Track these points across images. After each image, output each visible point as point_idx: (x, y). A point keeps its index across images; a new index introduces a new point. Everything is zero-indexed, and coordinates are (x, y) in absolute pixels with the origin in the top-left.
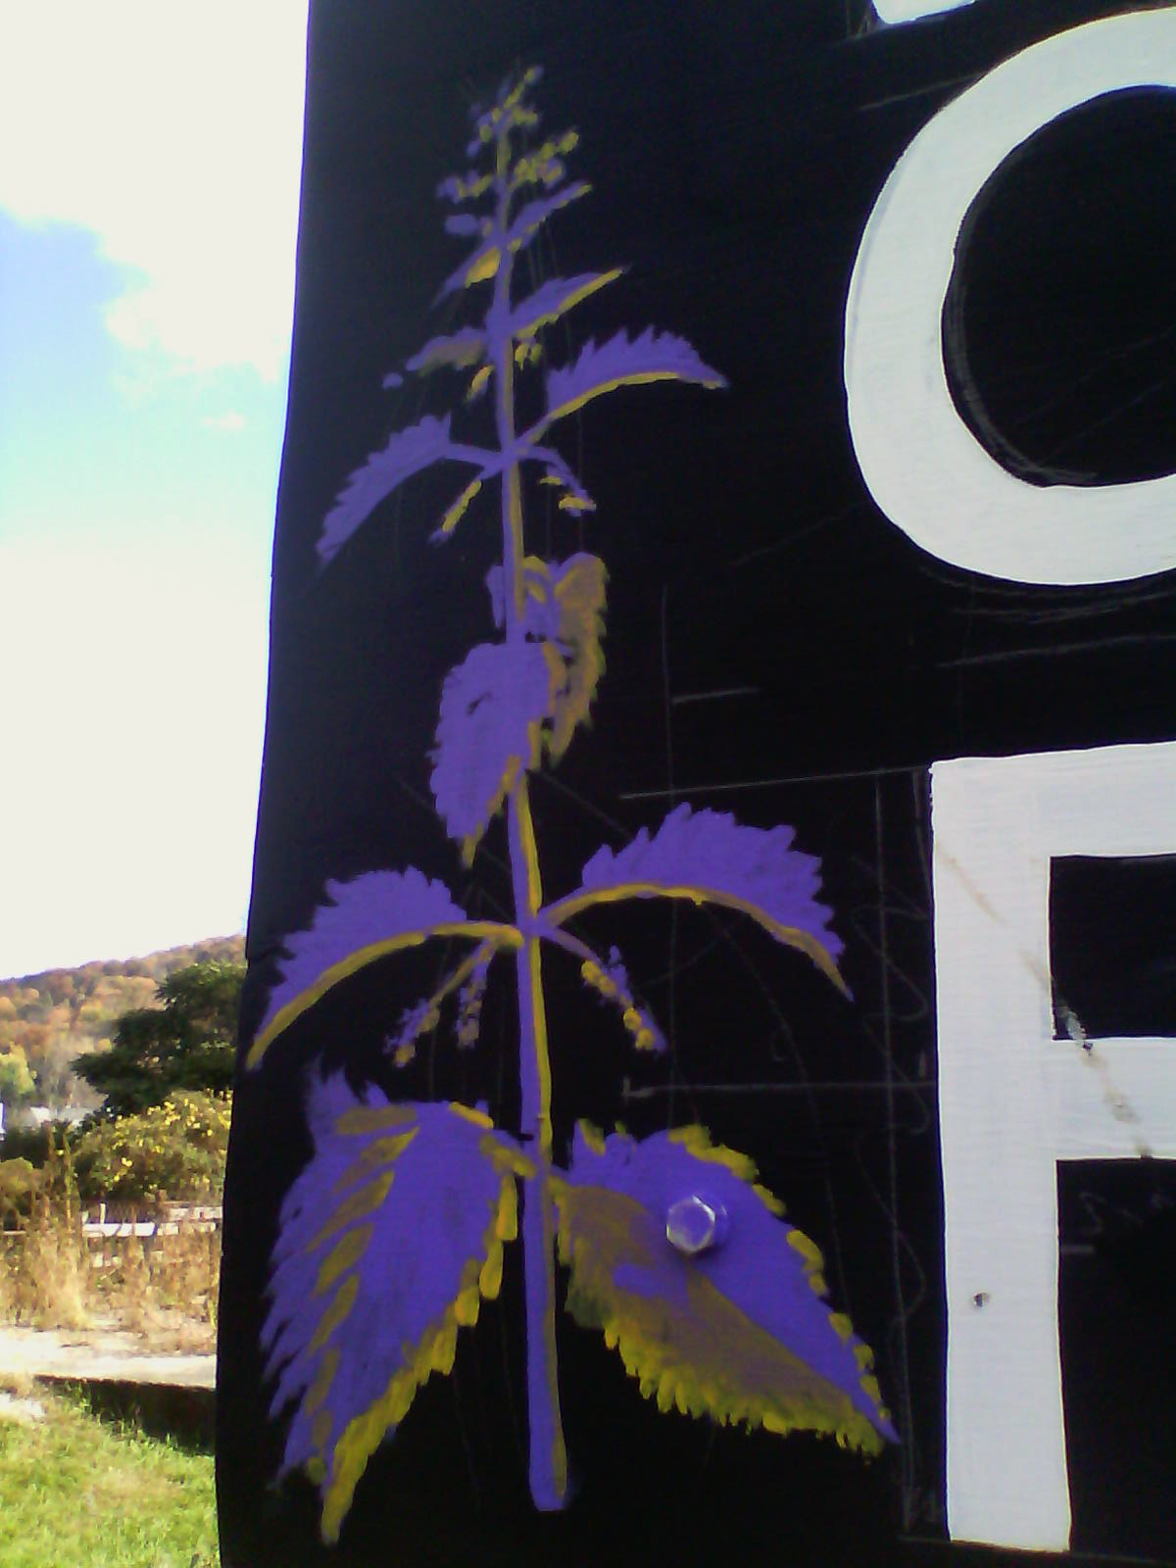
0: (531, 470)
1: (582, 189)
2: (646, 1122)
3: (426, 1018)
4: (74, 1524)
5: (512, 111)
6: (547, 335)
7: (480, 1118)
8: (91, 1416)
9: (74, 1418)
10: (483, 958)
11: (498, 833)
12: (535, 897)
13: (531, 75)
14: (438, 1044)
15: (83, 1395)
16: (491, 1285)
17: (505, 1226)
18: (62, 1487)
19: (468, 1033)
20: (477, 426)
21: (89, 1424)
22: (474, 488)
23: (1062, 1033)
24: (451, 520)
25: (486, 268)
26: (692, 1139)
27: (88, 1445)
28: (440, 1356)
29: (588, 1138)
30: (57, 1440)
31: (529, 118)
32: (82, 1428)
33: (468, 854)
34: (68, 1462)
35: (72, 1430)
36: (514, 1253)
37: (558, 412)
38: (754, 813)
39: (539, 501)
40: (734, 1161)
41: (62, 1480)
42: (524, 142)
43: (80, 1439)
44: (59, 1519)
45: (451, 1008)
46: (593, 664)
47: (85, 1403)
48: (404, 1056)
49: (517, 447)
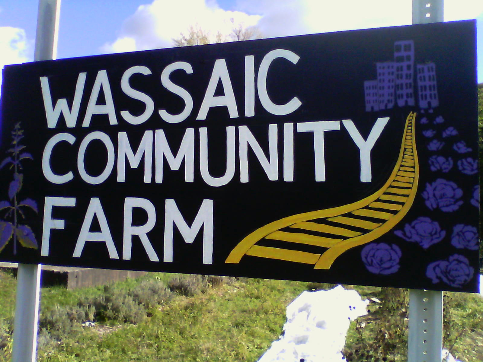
0: (18, 165)
1: (23, 137)
2: (23, 224)
3: (7, 215)
4: (8, 304)
5: (17, 126)
6: (20, 151)
7: (11, 223)
8: (13, 277)
9: (9, 278)
10: (11, 210)
11: (13, 198)
12: (16, 204)
13: (20, 122)
14: (8, 217)
15: (11, 272)
16: (11, 237)
17: (13, 232)
18: (5, 295)
19: (10, 216)
20: (13, 158)
21: (13, 279)
22: (13, 165)
23: (51, 219)
24: (11, 168)
25: (15, 142)
26: (26, 226)
27: (13, 285)
28: (7, 243)
29: (19, 226)
30: (4, 283)
31: (19, 127)
32: (11, 280)
33: (11, 199)
34: (6, 289)
35: (8, 281)
36: (13, 235)
37: (21, 159)
38: (33, 199)
39: (18, 168)
40: (29, 228)
41: (5, 293)
42: (19, 130)
43: (10, 283)
44: (4, 303)
45: (9, 214)
46: (22, 184)
47: (12, 274)
48: (5, 218)
49: (16, 162)
